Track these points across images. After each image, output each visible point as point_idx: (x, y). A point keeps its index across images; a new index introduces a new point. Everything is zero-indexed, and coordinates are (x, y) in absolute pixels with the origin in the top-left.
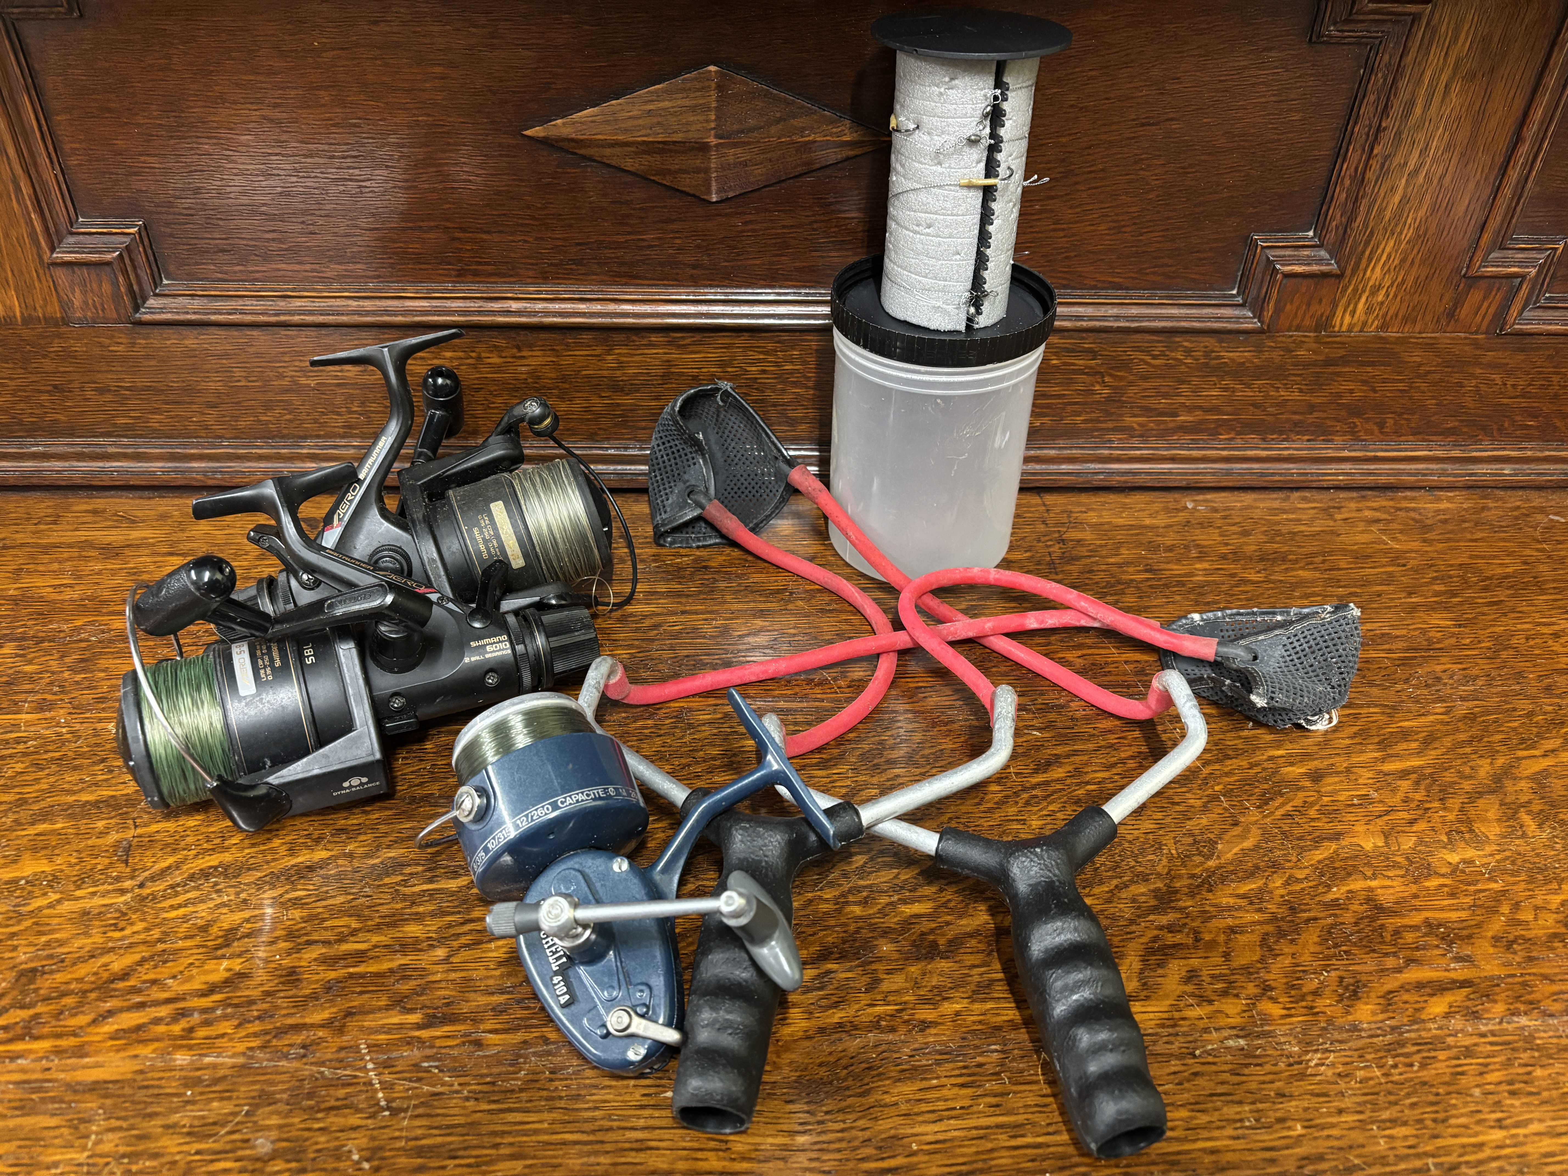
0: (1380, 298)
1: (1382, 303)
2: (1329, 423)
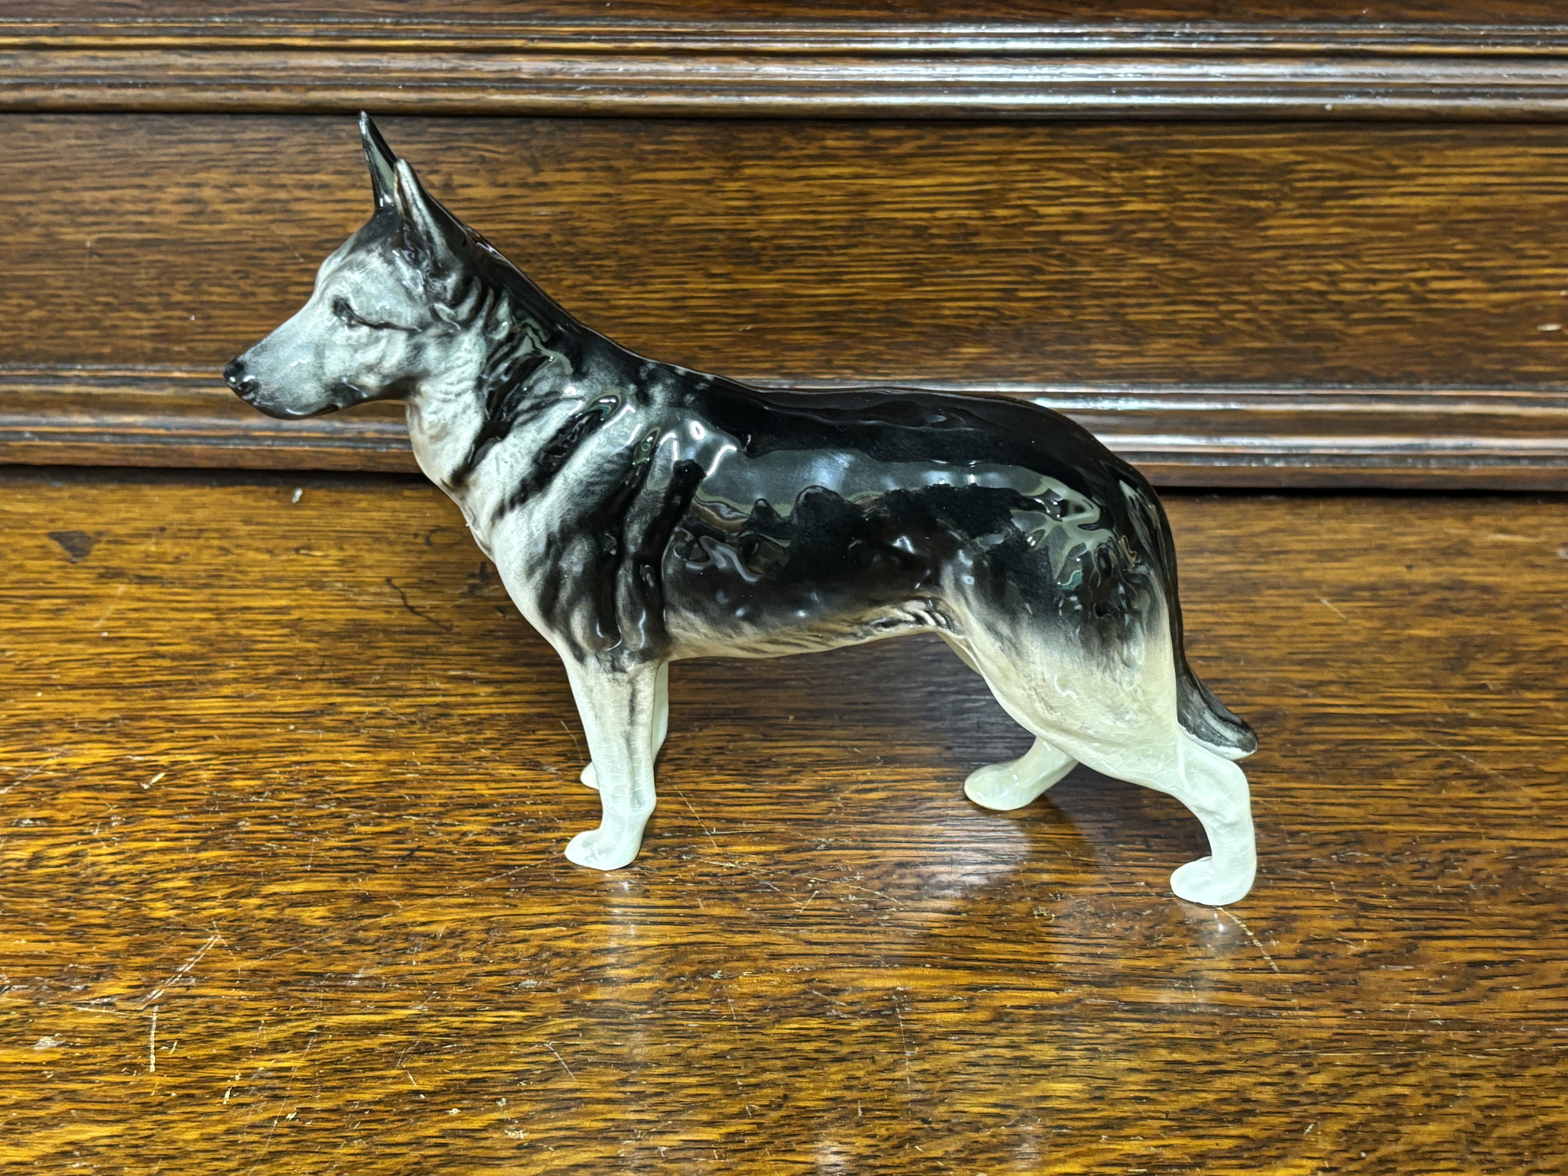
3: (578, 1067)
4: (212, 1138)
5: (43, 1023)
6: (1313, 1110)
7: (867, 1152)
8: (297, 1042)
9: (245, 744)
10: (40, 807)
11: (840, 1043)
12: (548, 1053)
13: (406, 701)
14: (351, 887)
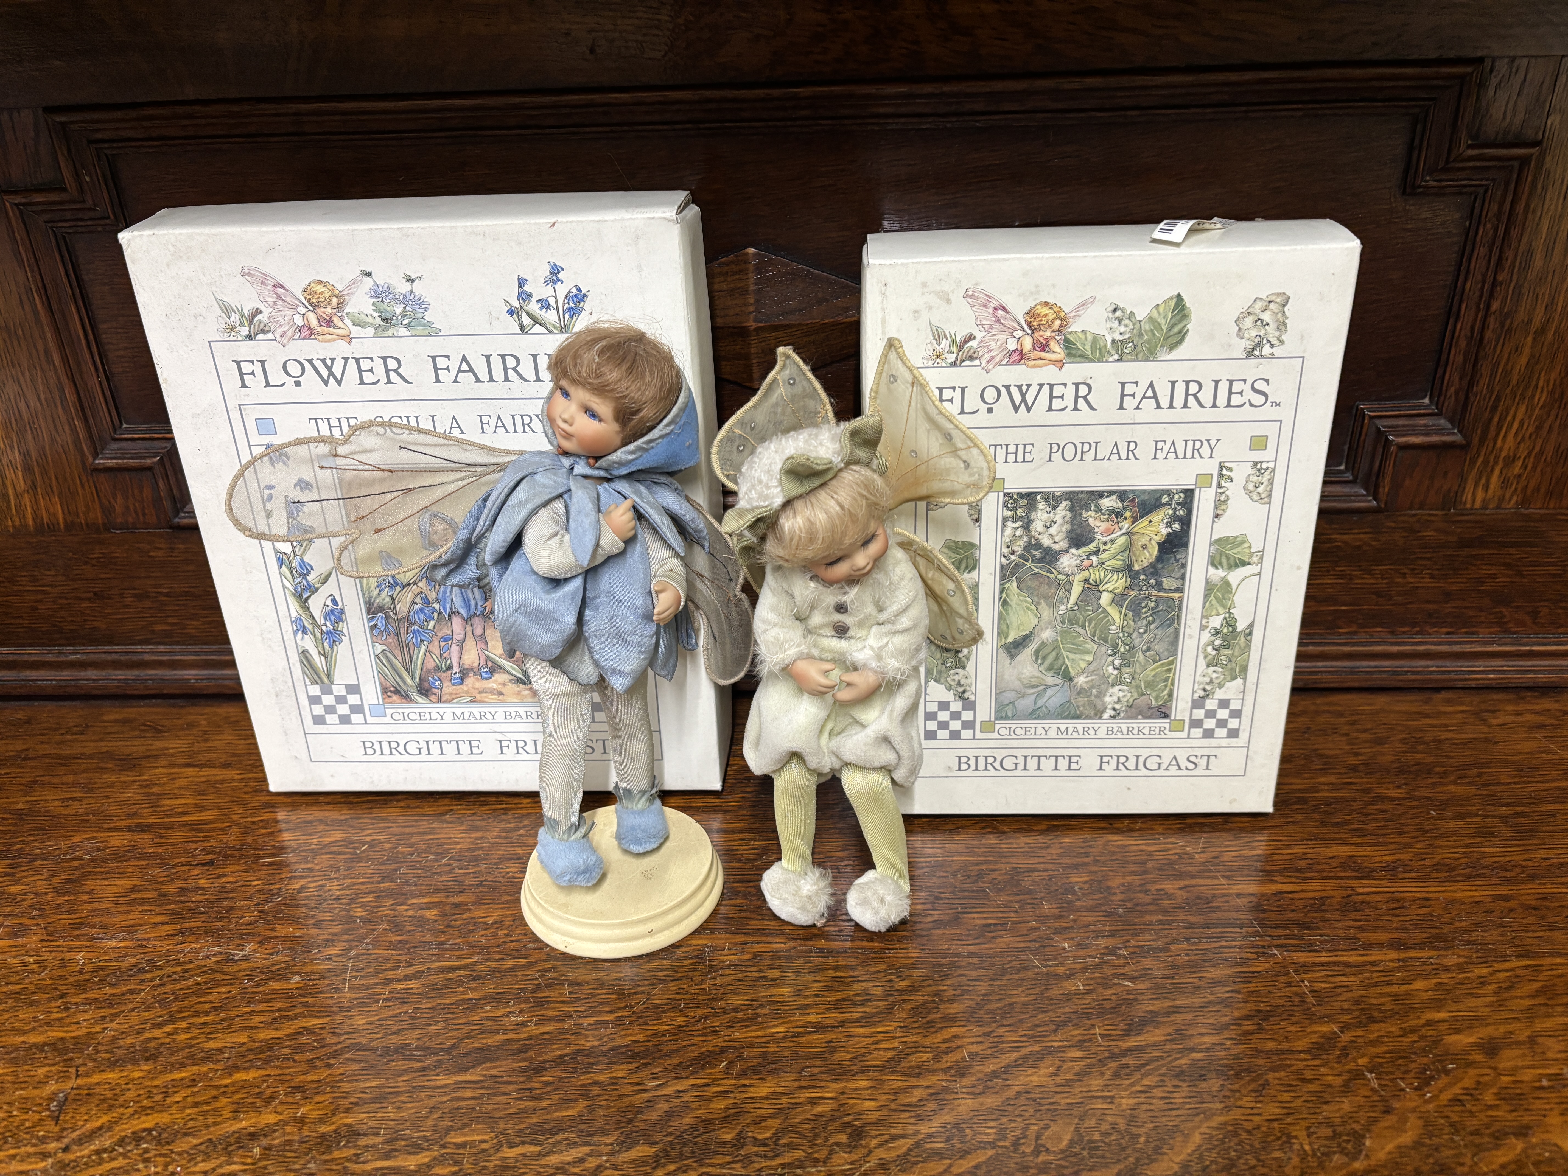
0: (1517, 470)
1: (1519, 476)
2: (1471, 613)
3: (549, 986)
4: (370, 1023)
5: (296, 969)
6: (900, 998)
7: (683, 1024)
8: (417, 976)
9: (407, 830)
10: (306, 863)
11: (677, 972)
12: (536, 979)
13: (487, 807)
14: (451, 899)
